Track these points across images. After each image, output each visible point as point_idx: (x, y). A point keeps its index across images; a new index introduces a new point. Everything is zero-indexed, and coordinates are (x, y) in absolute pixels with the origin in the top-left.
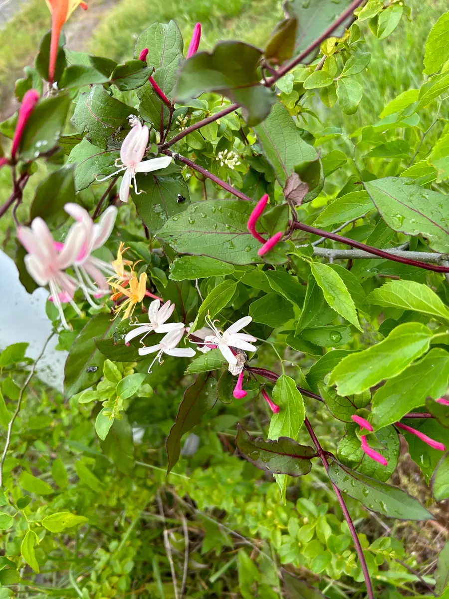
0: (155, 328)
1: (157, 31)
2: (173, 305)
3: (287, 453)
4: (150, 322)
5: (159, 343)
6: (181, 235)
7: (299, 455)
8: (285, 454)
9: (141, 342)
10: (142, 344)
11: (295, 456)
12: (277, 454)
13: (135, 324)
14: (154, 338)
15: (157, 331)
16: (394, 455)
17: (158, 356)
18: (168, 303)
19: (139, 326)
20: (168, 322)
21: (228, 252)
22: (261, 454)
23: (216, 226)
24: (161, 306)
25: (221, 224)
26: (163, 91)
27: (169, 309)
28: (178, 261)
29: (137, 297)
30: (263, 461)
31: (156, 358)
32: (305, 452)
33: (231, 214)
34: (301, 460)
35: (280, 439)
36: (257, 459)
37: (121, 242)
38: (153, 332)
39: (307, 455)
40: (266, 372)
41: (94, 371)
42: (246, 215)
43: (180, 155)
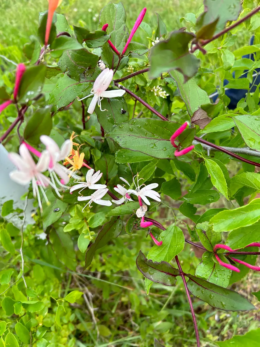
0: (89, 186)
1: (112, 8)
2: (102, 173)
3: (164, 271)
4: (86, 182)
5: (91, 195)
6: (124, 137)
7: (170, 273)
8: (162, 272)
9: (79, 193)
10: (79, 194)
11: (168, 274)
12: (158, 271)
13: (77, 182)
14: (88, 192)
15: (90, 188)
16: (228, 278)
17: (89, 202)
18: (99, 172)
19: (79, 184)
20: (97, 183)
21: (153, 150)
22: (149, 269)
23: (146, 134)
24: (94, 173)
25: (150, 133)
26: (115, 46)
27: (98, 176)
28: (120, 152)
29: (77, 166)
30: (150, 273)
31: (88, 204)
32: (174, 272)
33: (157, 128)
34: (171, 276)
35: (162, 262)
36: (146, 272)
37: (73, 132)
38: (87, 188)
39: (175, 274)
40: (154, 221)
41: (58, 210)
42: (166, 129)
43: (123, 87)
